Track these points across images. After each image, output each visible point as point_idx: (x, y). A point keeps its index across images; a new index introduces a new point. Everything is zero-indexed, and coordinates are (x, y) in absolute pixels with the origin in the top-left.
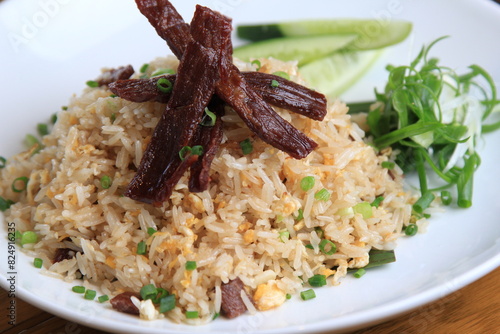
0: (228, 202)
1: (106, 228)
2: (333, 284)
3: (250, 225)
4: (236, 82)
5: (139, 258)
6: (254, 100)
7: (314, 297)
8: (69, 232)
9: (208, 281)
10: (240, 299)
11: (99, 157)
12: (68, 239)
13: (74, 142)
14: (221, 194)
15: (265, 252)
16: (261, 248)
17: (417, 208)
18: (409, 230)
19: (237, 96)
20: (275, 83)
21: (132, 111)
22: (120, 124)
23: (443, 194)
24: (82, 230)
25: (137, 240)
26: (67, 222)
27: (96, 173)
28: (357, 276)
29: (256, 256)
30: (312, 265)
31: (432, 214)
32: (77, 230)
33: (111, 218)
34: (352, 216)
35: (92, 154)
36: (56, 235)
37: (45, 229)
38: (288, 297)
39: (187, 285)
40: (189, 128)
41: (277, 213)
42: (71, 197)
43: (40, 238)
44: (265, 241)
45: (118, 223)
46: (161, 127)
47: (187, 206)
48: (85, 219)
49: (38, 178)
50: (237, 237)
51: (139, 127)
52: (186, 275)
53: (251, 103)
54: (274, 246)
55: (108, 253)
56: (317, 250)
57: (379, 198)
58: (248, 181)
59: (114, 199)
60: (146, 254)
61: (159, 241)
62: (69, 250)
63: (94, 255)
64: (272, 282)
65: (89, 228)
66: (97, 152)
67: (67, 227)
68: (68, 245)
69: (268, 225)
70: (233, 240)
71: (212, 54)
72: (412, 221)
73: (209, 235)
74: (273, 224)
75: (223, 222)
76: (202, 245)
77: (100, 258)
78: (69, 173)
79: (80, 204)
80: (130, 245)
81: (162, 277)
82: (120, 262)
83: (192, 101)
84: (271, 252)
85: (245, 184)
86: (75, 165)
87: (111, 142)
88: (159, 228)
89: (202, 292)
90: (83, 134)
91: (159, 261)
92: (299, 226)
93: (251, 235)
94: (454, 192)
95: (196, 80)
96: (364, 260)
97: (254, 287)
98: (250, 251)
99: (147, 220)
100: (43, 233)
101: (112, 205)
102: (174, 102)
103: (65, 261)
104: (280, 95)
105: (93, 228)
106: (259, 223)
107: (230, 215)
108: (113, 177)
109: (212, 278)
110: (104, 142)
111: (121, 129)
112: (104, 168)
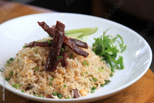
0: (70, 70)
1: (40, 80)
2: (98, 89)
3: (76, 75)
4: (68, 40)
5: (50, 86)
6: (73, 44)
7: (94, 92)
8: (30, 82)
9: (70, 90)
10: (78, 93)
11: (34, 63)
12: (29, 85)
13: (26, 60)
14: (67, 69)
15: (81, 82)
16: (80, 81)
17: (112, 70)
18: (111, 75)
19: (69, 43)
20: (76, 40)
21: (41, 50)
22: (38, 54)
23: (116, 66)
24: (33, 81)
25: (48, 82)
26: (29, 80)
27: (34, 67)
28: (103, 86)
29: (79, 83)
30: (92, 85)
31: (115, 71)
32: (32, 82)
33: (40, 77)
34: (98, 72)
35: (32, 63)
36: (26, 84)
37: (22, 83)
38: (88, 92)
39: (65, 91)
40: (58, 52)
41: (82, 72)
42: (29, 73)
43: (21, 85)
44: (80, 79)
45: (43, 78)
46: (50, 53)
47: (59, 72)
48: (34, 78)
49: (16, 71)
50: (74, 79)
51: (44, 54)
52: (64, 88)
53: (72, 45)
54: (83, 80)
55: (41, 86)
56: (93, 81)
57: (102, 68)
58: (74, 64)
59: (41, 73)
60: (51, 85)
61: (55, 81)
62: (30, 87)
63: (38, 87)
64: (84, 89)
65: (35, 81)
66: (33, 62)
67: (29, 81)
68: (29, 86)
69: (80, 75)
70: (73, 79)
71: (61, 33)
72: (112, 73)
73: (67, 79)
74: (82, 75)
75: (70, 75)
76: (65, 81)
77: (39, 88)
78: (27, 68)
79: (32, 75)
80: (47, 83)
81: (57, 90)
82: (45, 88)
83: (58, 45)
84: (82, 81)
85: (73, 65)
86: (28, 65)
87: (37, 59)
88: (53, 79)
89: (69, 92)
90: (28, 58)
91: (55, 86)
92: (87, 75)
93: (77, 78)
94: (119, 65)
95: (58, 40)
96: (104, 82)
97: (80, 90)
98: (77, 82)
99: (50, 77)
100: (22, 84)
101: (40, 74)
102: (53, 46)
103: (30, 90)
104: (77, 43)
105: (36, 81)
106: (78, 75)
107: (71, 73)
108: (38, 67)
109: (70, 89)
110: (35, 59)
111: (39, 55)
112: (36, 66)
